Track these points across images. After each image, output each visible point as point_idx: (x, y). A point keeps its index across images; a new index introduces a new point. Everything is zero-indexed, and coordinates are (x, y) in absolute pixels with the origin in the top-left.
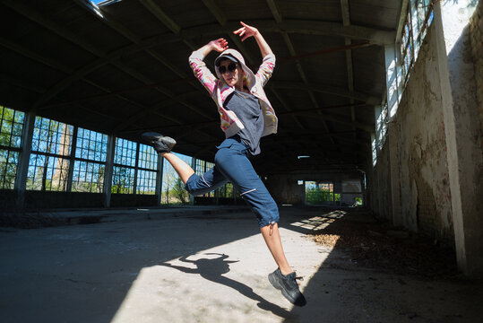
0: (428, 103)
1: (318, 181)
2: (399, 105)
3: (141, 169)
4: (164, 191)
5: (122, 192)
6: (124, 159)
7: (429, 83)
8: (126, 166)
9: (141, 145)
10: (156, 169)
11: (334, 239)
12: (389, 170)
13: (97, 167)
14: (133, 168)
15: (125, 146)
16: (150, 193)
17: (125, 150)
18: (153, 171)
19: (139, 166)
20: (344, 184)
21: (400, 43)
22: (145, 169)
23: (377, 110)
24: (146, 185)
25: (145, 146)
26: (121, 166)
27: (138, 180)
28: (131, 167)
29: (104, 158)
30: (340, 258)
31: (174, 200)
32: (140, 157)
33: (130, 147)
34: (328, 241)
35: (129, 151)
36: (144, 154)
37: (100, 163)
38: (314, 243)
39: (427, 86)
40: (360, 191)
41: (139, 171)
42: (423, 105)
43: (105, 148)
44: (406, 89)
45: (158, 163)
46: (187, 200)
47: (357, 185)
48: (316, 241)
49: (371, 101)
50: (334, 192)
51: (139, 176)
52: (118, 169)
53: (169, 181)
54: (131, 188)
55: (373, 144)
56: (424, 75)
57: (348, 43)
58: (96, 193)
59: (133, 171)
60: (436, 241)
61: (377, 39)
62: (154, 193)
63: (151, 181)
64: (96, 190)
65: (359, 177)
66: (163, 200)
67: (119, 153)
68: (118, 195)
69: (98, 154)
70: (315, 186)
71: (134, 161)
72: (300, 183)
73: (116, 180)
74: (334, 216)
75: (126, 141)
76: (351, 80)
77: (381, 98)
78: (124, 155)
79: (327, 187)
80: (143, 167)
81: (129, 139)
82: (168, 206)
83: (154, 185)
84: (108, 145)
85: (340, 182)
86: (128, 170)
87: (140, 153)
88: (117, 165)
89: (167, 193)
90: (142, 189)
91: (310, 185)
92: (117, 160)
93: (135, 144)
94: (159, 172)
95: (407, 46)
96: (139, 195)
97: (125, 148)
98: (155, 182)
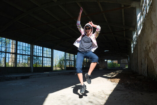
0: (152, 29)
1: (112, 60)
2: (141, 30)
3: (45, 57)
4: (54, 65)
5: (37, 66)
6: (37, 53)
7: (152, 21)
8: (39, 56)
9: (44, 48)
10: (50, 57)
11: (118, 80)
12: (138, 55)
13: (27, 57)
14: (41, 57)
15: (38, 48)
16: (49, 66)
17: (37, 50)
18: (50, 58)
19: (44, 56)
20: (122, 61)
21: (142, 6)
22: (46, 57)
23: (133, 32)
24: (47, 63)
25: (46, 48)
26: (36, 56)
27: (44, 61)
28: (40, 57)
29: (29, 53)
30: (120, 87)
31: (58, 69)
32: (44, 53)
33: (40, 49)
34: (116, 81)
35: (40, 50)
36: (46, 51)
37: (28, 55)
38: (111, 82)
39: (152, 23)
40: (127, 63)
41: (44, 58)
42: (150, 29)
43: (29, 49)
44: (144, 24)
45: (51, 55)
46: (63, 68)
47: (126, 61)
48: (111, 81)
49: (131, 29)
50: (118, 64)
51: (44, 60)
52: (35, 58)
53: (56, 62)
54: (41, 65)
55: (132, 45)
56: (151, 18)
57: (123, 6)
58: (27, 67)
59: (41, 58)
60: (153, 79)
61: (134, 5)
62: (50, 66)
63: (49, 62)
64: (27, 66)
65: (127, 58)
66: (54, 69)
67: (35, 51)
68: (36, 67)
69: (27, 52)
70: (111, 61)
71: (41, 54)
72: (106, 60)
73: (35, 62)
74: (118, 72)
75: (38, 46)
76: (124, 21)
77: (135, 28)
78: (38, 52)
79: (115, 62)
80: (46, 56)
81: (39, 46)
82: (56, 71)
83: (50, 63)
84: (31, 48)
85: (120, 60)
86: (39, 58)
87: (44, 51)
88: (35, 56)
89: (56, 66)
90: (45, 65)
91: (109, 61)
92: (35, 54)
93: (42, 48)
94: (52, 58)
95: (144, 7)
96: (45, 67)
97: (38, 49)
98: (50, 62)
